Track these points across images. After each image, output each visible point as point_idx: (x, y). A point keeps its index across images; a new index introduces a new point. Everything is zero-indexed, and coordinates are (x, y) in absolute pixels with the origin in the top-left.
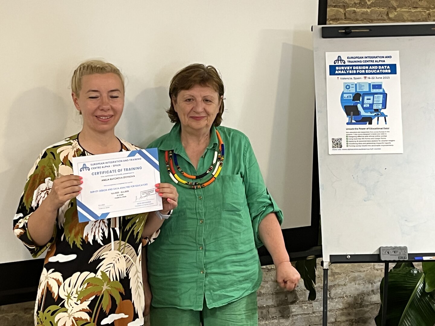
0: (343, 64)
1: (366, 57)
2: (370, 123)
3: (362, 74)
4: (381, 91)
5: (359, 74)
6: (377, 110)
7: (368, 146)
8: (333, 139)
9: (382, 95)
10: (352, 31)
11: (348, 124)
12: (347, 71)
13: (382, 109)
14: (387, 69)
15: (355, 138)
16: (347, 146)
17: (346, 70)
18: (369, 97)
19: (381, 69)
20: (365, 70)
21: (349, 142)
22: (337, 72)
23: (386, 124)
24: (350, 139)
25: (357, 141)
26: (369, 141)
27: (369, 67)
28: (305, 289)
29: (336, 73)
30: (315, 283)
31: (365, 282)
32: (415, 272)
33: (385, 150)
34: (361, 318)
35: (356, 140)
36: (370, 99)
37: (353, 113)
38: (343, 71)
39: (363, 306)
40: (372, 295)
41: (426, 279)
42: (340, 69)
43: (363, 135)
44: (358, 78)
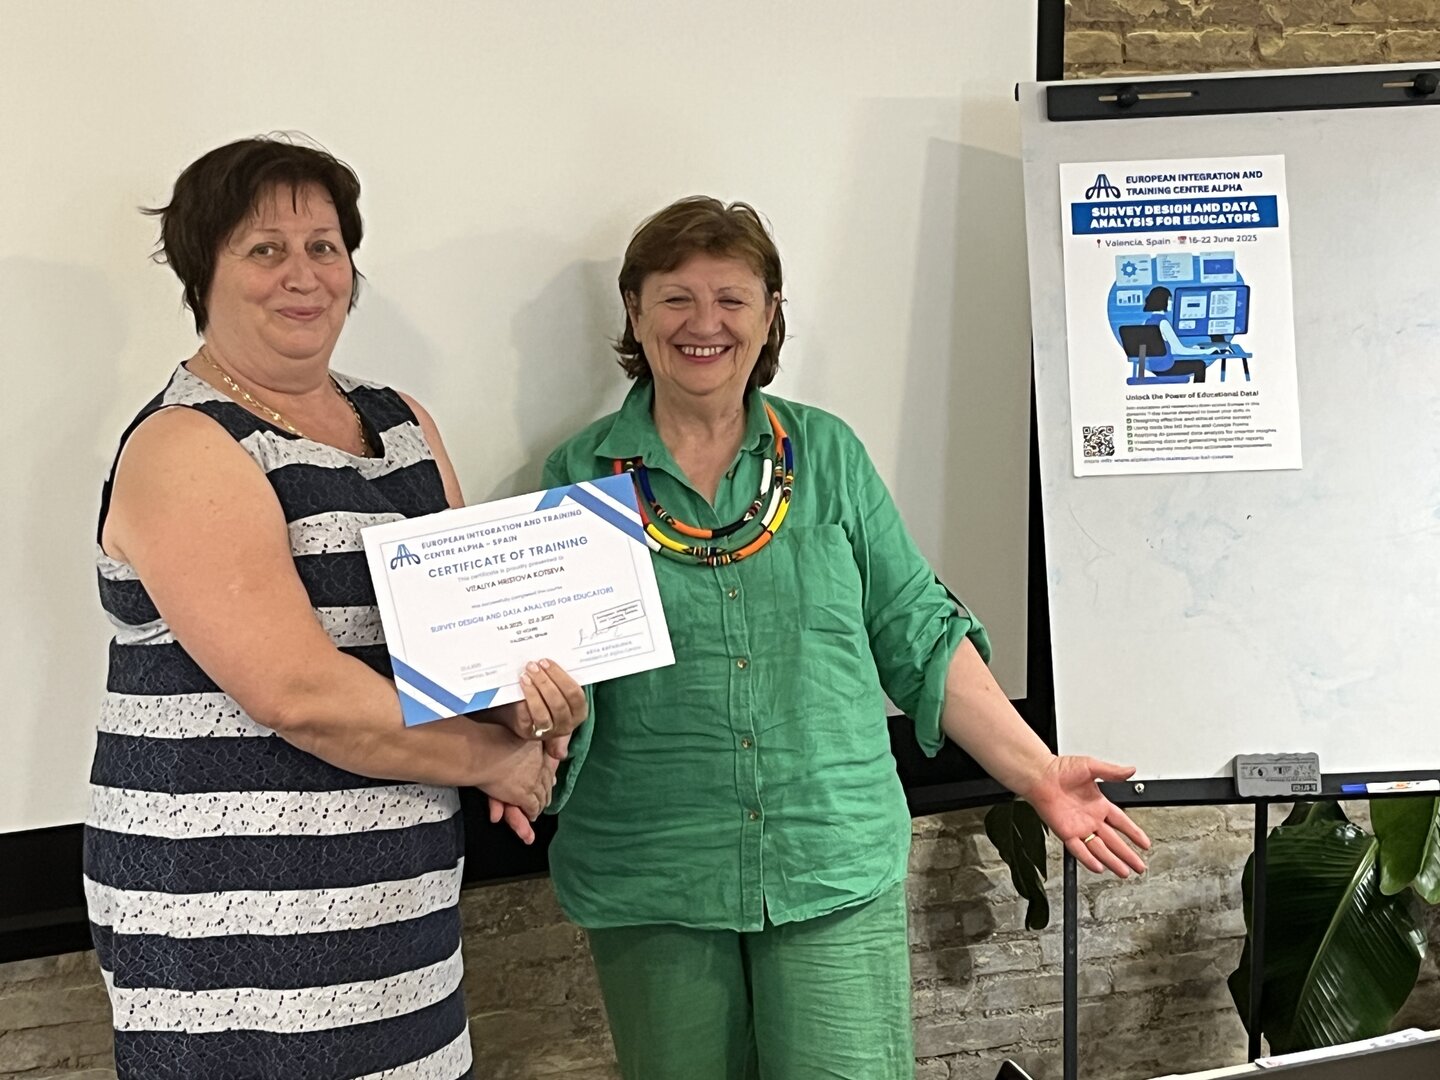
0: (1112, 199)
1: (1185, 177)
2: (1200, 379)
3: (1173, 228)
4: (1231, 278)
5: (1163, 228)
6: (1218, 339)
7: (1195, 448)
8: (1086, 429)
9: (1234, 293)
10: (1141, 97)
11: (1130, 382)
12: (1126, 220)
13: (1235, 334)
14: (1247, 212)
15: (1154, 424)
16: (1130, 449)
17: (1123, 219)
18: (1193, 299)
19: (1230, 212)
20: (1181, 215)
21: (1134, 439)
22: (1094, 224)
23: (1248, 379)
24: (1139, 428)
25: (1161, 434)
26: (1197, 433)
27: (1193, 208)
28: (1017, 894)
29: (1092, 226)
30: (1045, 875)
31: (1202, 872)
32: (1351, 834)
33: (1244, 459)
34: (1190, 981)
35: (1158, 431)
36: (1197, 305)
37: (1147, 349)
38: (1112, 221)
39: (1197, 946)
40: (1225, 910)
41: (1382, 854)
42: (1103, 214)
43: (1178, 416)
44: (1161, 242)
